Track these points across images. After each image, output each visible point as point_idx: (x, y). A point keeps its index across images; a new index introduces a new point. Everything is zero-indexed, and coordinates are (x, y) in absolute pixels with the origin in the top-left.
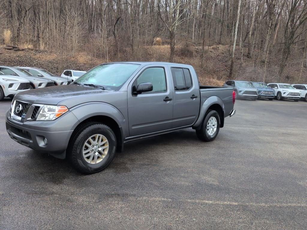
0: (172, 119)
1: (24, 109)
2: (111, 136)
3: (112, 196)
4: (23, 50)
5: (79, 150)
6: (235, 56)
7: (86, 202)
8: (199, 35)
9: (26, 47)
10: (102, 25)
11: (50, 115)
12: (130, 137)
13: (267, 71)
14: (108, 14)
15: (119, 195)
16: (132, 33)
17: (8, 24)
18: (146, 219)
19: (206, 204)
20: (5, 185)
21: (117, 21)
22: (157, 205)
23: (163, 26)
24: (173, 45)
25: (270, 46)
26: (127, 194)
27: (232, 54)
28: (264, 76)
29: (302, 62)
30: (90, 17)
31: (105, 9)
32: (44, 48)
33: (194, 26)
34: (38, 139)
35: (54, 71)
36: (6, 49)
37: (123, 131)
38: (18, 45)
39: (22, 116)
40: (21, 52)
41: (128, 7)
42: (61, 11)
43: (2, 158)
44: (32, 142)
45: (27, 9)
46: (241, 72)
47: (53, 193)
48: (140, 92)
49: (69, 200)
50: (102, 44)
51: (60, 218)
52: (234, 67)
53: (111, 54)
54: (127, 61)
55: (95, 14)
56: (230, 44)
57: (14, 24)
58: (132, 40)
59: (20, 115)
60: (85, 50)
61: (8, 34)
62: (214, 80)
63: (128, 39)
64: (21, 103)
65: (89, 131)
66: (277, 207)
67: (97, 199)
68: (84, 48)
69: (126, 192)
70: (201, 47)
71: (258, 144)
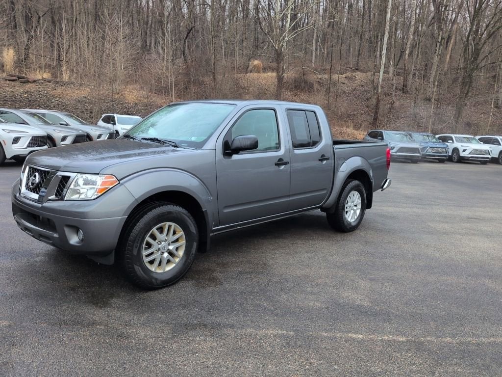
0: (289, 196)
1: (43, 181)
2: (189, 225)
3: (194, 327)
4: (34, 81)
5: (137, 249)
6: (382, 90)
7: (151, 338)
8: (324, 56)
9: (39, 76)
10: (163, 40)
11: (87, 190)
12: (220, 227)
13: (435, 114)
14: (174, 23)
15: (205, 325)
16: (214, 54)
17: (9, 40)
18: (254, 367)
19: (354, 339)
20: (13, 309)
21: (189, 33)
22: (271, 343)
23: (263, 42)
24: (281, 72)
25: (440, 74)
26: (220, 325)
27: (377, 87)
28: (430, 123)
29: (492, 100)
30: (144, 27)
31: (169, 14)
32: (69, 78)
33: (314, 41)
34: (67, 231)
35: (86, 116)
36: (6, 80)
37: (209, 216)
38: (26, 74)
39: (40, 193)
40: (31, 85)
41: (205, 11)
42: (97, 17)
43: (6, 263)
44: (58, 236)
45: (41, 14)
46: (393, 116)
47: (94, 323)
48: (237, 151)
49: (121, 336)
50: (165, 71)
51: (108, 368)
52: (381, 107)
53: (179, 88)
54: (206, 98)
55: (152, 22)
56: (374, 70)
57: (20, 40)
58: (214, 64)
59: (36, 190)
60: (136, 82)
61: (9, 56)
62: (348, 130)
63: (208, 63)
64: (38, 171)
65: (153, 218)
66: (473, 344)
67: (169, 333)
68: (135, 78)
69: (218, 320)
70: (326, 76)
71: (429, 236)
